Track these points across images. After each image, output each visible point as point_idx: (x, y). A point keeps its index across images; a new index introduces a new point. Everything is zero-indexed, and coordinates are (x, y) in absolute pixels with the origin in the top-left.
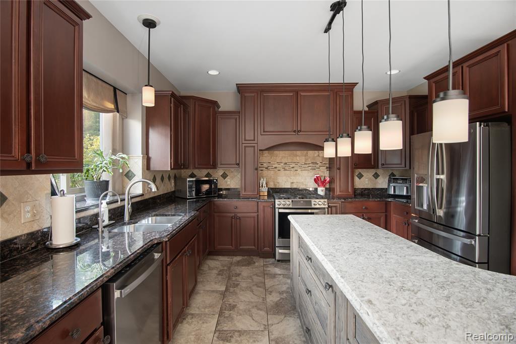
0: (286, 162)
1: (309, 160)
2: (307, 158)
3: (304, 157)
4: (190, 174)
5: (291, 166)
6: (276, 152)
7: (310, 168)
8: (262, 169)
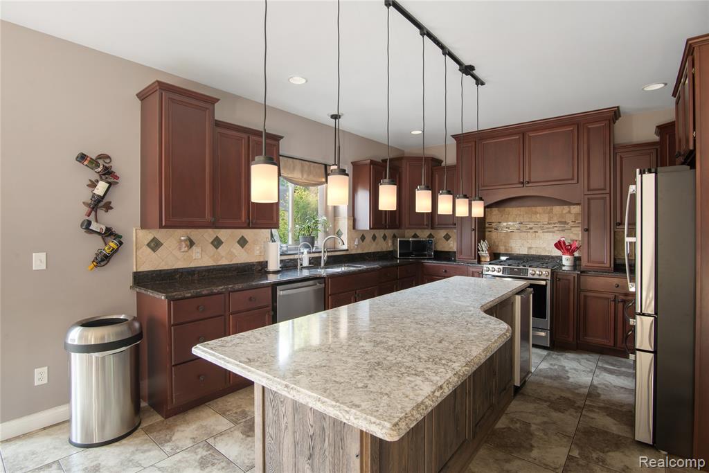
0: (522, 221)
1: (555, 218)
2: (551, 215)
3: (547, 215)
4: (413, 234)
5: (529, 226)
6: (508, 209)
7: (556, 229)
8: (490, 229)
